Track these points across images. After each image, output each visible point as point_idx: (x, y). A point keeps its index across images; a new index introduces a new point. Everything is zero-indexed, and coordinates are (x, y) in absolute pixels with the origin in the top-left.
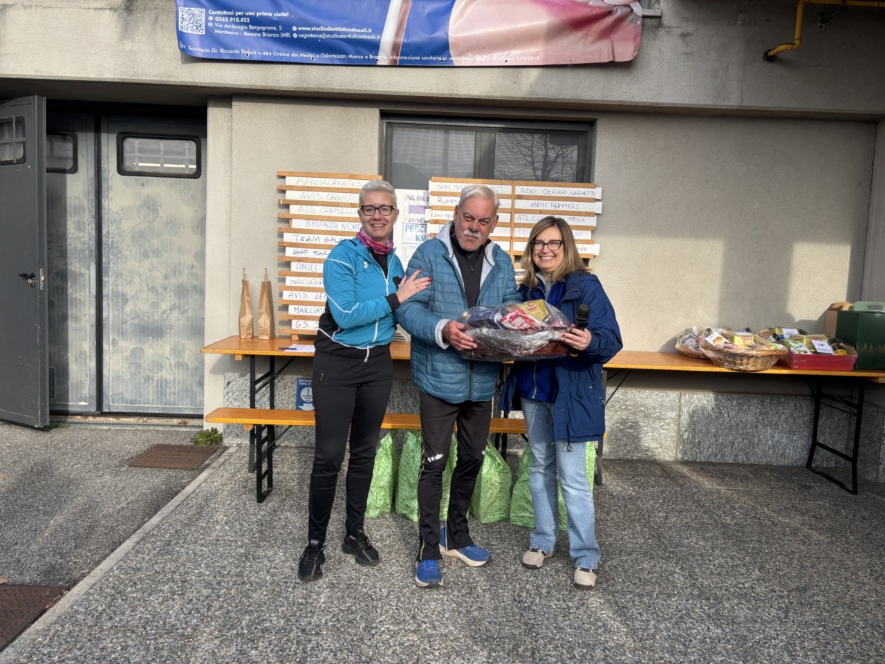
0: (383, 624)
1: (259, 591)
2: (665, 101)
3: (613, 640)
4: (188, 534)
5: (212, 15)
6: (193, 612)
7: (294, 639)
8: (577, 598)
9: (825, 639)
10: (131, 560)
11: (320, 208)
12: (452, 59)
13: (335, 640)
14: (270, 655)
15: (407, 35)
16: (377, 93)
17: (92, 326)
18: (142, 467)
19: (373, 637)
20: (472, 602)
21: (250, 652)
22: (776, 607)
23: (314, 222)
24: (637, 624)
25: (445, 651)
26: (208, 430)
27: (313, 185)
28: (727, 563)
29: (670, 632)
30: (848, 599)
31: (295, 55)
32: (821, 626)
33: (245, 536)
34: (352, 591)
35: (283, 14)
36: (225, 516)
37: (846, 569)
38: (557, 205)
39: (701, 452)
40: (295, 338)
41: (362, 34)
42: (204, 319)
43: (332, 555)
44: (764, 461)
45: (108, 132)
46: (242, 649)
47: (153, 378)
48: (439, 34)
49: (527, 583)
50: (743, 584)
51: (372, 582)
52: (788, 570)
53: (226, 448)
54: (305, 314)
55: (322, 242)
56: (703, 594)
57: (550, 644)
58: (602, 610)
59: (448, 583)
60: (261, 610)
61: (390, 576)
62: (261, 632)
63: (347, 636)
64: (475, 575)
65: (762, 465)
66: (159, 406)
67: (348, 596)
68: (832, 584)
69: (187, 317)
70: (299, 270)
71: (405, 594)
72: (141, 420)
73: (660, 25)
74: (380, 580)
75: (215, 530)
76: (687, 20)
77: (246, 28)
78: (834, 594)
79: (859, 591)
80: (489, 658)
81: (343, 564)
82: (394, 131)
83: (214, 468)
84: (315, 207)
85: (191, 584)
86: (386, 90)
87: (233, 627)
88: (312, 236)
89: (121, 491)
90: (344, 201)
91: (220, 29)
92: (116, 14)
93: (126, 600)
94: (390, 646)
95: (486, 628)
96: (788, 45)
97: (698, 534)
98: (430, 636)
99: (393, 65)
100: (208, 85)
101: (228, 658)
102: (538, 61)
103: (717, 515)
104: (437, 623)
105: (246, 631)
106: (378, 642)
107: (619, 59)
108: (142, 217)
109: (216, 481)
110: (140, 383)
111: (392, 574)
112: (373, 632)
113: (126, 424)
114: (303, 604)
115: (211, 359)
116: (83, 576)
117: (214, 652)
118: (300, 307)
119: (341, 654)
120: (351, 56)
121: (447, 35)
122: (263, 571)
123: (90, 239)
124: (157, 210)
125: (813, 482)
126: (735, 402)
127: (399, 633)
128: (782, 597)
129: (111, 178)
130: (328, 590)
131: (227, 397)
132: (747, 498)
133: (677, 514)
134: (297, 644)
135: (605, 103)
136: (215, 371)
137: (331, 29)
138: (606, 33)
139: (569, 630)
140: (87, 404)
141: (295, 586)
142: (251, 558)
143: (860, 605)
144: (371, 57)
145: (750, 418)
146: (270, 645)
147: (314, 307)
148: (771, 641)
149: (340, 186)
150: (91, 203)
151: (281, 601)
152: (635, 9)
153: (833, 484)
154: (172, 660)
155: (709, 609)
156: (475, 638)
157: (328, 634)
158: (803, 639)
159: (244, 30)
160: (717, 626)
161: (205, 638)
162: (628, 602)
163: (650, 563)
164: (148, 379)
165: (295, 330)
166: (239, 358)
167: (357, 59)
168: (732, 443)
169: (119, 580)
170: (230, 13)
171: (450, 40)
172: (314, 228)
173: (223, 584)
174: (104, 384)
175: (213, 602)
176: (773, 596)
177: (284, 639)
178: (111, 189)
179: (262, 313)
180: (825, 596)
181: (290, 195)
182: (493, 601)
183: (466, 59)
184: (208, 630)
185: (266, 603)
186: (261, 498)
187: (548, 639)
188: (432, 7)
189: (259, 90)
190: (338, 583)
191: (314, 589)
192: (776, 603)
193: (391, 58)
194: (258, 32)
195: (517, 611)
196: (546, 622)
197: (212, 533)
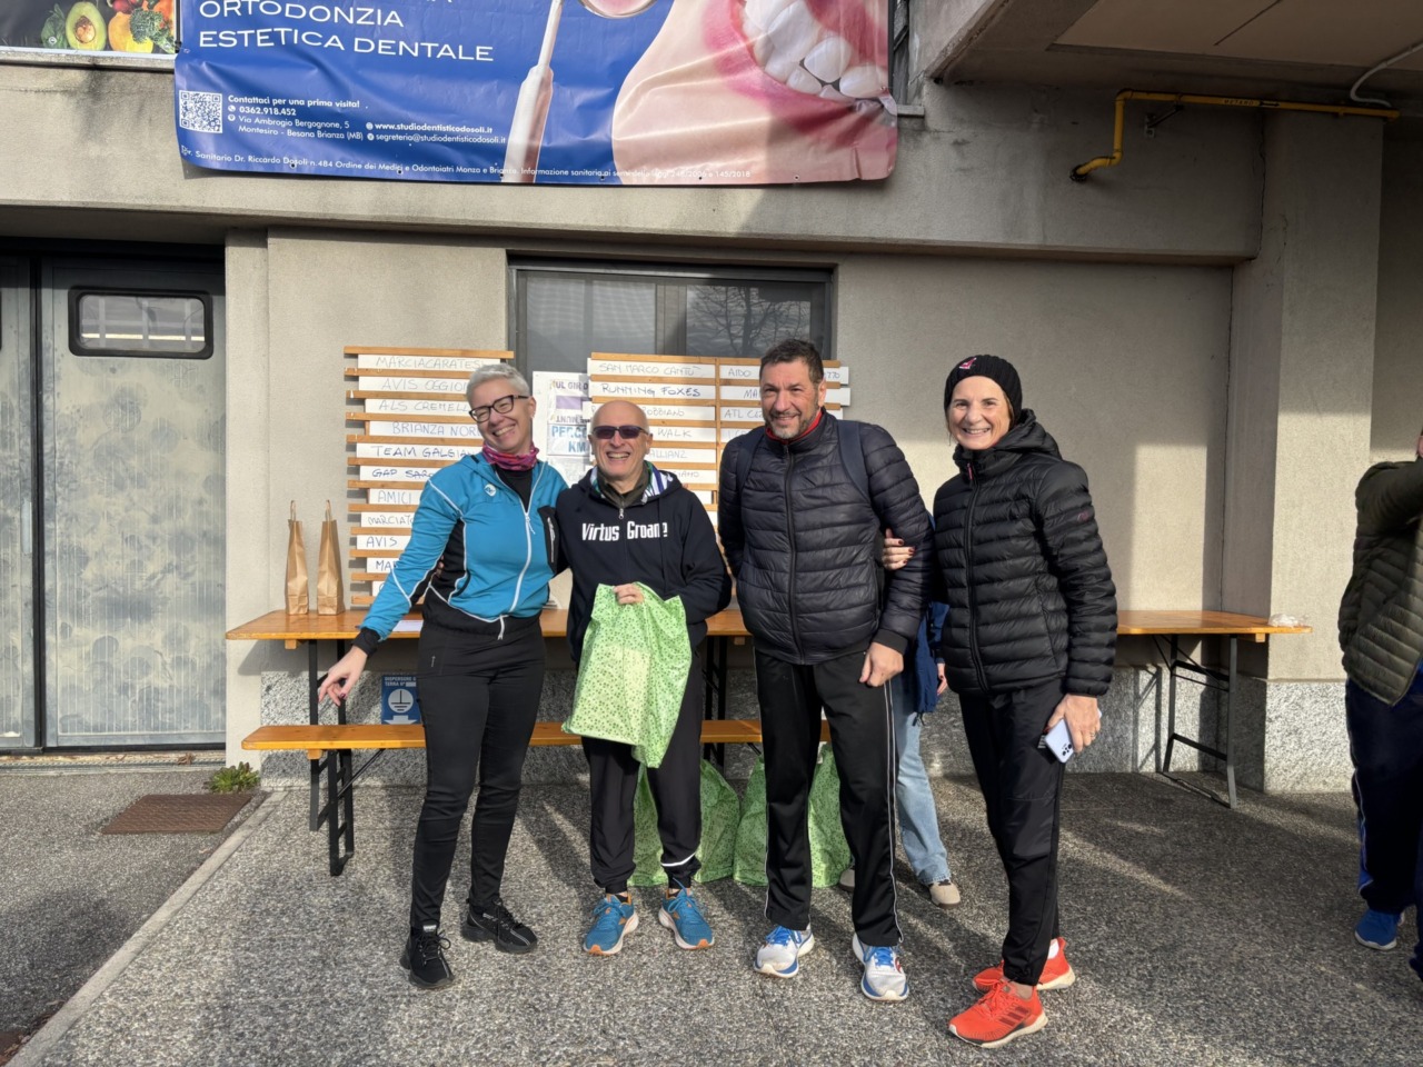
0: (558, 1046)
1: (351, 1012)
2: (936, 238)
3: (906, 1040)
4: (221, 934)
5: (234, 104)
6: (248, 1052)
9: (1207, 1015)
10: (132, 980)
11: (414, 402)
12: (619, 174)
15: (548, 136)
16: (502, 225)
17: (26, 605)
18: (125, 833)
20: (691, 1002)
22: (1135, 975)
23: (405, 426)
26: (233, 767)
27: (402, 368)
30: (1235, 958)
31: (370, 167)
32: (1201, 997)
33: (317, 929)
34: (503, 1000)
35: (350, 104)
36: (279, 902)
37: (1228, 915)
41: (477, 135)
42: (223, 586)
43: (464, 948)
44: (1103, 768)
45: (53, 288)
47: (133, 687)
48: (597, 136)
50: (1085, 945)
51: (533, 985)
52: (1147, 922)
53: (266, 795)
55: (420, 456)
57: (816, 1053)
59: (651, 977)
60: (360, 1041)
61: (559, 974)
65: (1100, 774)
66: (145, 732)
67: (497, 1008)
68: (1211, 937)
69: (193, 584)
70: (382, 502)
71: (587, 998)
72: (113, 758)
73: (923, 129)
74: (545, 982)
75: (266, 925)
76: (961, 121)
77: (290, 123)
78: (1215, 951)
79: (1249, 945)
81: (482, 960)
82: (528, 284)
83: (250, 827)
84: (407, 402)
85: (237, 1010)
86: (518, 220)
88: (402, 447)
89: (95, 873)
90: (454, 392)
91: (248, 125)
92: (73, 101)
93: (134, 1041)
95: (717, 1038)
96: (1104, 160)
98: (632, 1058)
99: (527, 182)
100: (229, 213)
102: (747, 178)
104: (641, 1038)
107: (866, 177)
108: (112, 423)
109: (257, 848)
110: (111, 696)
111: (563, 971)
112: (544, 1058)
113: (88, 766)
114: (426, 1027)
115: (239, 650)
116: (52, 1012)
118: (386, 560)
120: (460, 169)
121: (611, 139)
122: (355, 982)
123: (22, 461)
124: (138, 411)
127: (584, 1058)
128: (1142, 961)
129: (59, 361)
130: (464, 1002)
131: (266, 710)
133: (984, 852)
135: (849, 241)
136: (247, 669)
137: (429, 128)
138: (847, 138)
139: (842, 1032)
140: (18, 735)
141: (409, 1001)
142: (332, 963)
143: (1253, 965)
144: (492, 170)
148: (1132, 1024)
149: (446, 369)
150: (25, 401)
151: (389, 1025)
152: (886, 105)
156: (702, 1054)
158: (1176, 1017)
159: (287, 127)
162: (924, 984)
164: (124, 689)
166: (292, 646)
167: (470, 174)
169: (115, 1013)
170: (262, 101)
171: (614, 147)
172: (406, 434)
173: (290, 1007)
174: (48, 700)
175: (280, 1035)
176: (1129, 960)
178: (59, 378)
179: (322, 573)
180: (1202, 956)
181: (366, 384)
182: (723, 999)
183: (639, 174)
185: (366, 1030)
186: (337, 867)
187: (812, 1046)
188: (584, 96)
189: (312, 220)
190: (479, 991)
191: (441, 1002)
192: (1135, 969)
193: (523, 171)
194: (310, 131)
195: (760, 1009)
196: (806, 1023)
197: (261, 929)
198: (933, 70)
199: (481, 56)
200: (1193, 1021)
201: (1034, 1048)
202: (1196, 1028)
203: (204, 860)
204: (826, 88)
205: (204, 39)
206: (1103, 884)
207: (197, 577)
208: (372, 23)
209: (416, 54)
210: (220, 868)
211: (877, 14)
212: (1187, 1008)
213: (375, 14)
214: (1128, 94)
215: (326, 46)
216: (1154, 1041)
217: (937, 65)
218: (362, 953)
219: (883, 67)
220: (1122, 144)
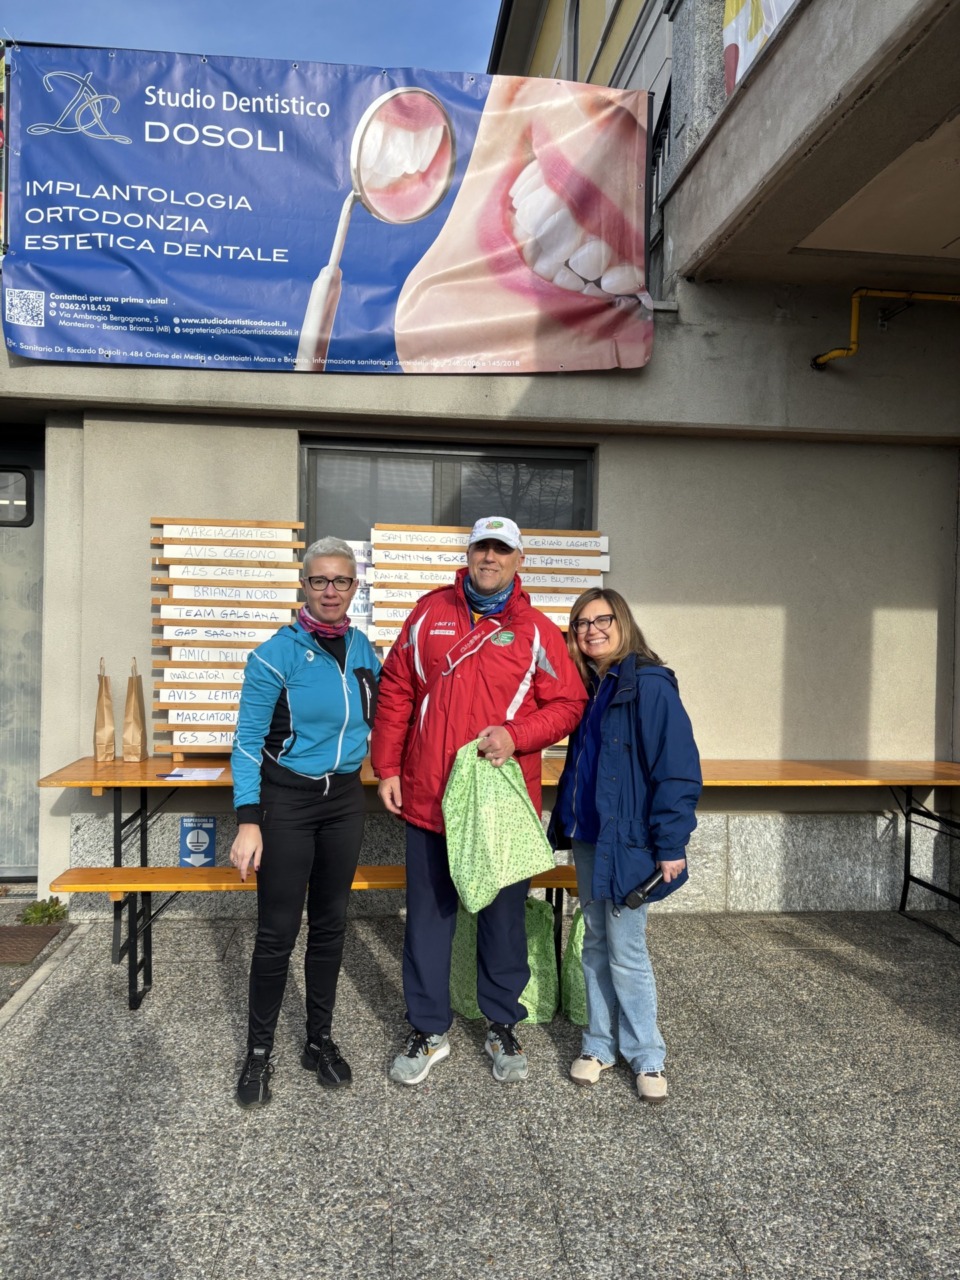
0: (336, 1188)
1: (144, 1150)
2: (688, 421)
3: (664, 1185)
5: (55, 300)
6: (47, 1190)
7: (205, 1221)
8: (610, 1126)
9: (947, 1160)
11: (213, 568)
12: (401, 363)
13: (267, 1218)
14: (172, 1249)
15: (337, 329)
16: (296, 408)
19: (322, 1209)
21: (140, 1246)
22: (879, 1119)
23: (205, 589)
24: (696, 1159)
25: (430, 1222)
26: (44, 901)
27: (203, 537)
28: (808, 1059)
29: (741, 1166)
31: (176, 357)
32: (940, 1142)
33: (115, 1064)
34: (286, 1139)
35: (159, 301)
36: (81, 1036)
38: (549, 561)
39: (759, 898)
40: (178, 758)
41: (274, 328)
42: (38, 733)
44: (843, 906)
46: (128, 1242)
48: (381, 329)
49: (538, 1108)
51: (314, 1124)
52: (889, 1064)
53: (73, 927)
54: (193, 722)
55: (218, 618)
56: (782, 1107)
57: (579, 1198)
58: (646, 1141)
59: (425, 1117)
60: (151, 1180)
62: (154, 1214)
63: (285, 1211)
64: (462, 1102)
65: (841, 912)
67: (280, 1148)
68: (950, 1080)
70: (184, 659)
71: (364, 1137)
73: (677, 322)
74: (325, 1120)
75: (68, 1059)
76: (711, 316)
77: (105, 318)
80: (494, 1228)
82: (318, 461)
83: (57, 959)
84: (207, 568)
85: (40, 1146)
86: (309, 405)
87: (111, 1209)
88: (202, 609)
90: (249, 559)
91: (67, 320)
94: (350, 1222)
95: (486, 1181)
96: (842, 351)
97: (766, 1018)
98: (406, 1201)
99: (318, 371)
100: (49, 397)
101: (108, 1257)
102: (517, 367)
103: (788, 989)
104: (414, 1180)
105: (132, 1214)
106: (331, 1217)
107: (625, 365)
109: (63, 981)
111: (343, 1109)
112: (322, 1201)
114: (213, 1167)
115: (50, 795)
117: (86, 1250)
118: (186, 712)
119: (277, 1239)
120: (257, 359)
121: (393, 332)
122: (148, 1119)
125: (910, 933)
126: (801, 826)
127: (360, 1200)
128: (885, 1104)
130: (250, 1141)
131: (75, 849)
132: (826, 961)
133: (734, 990)
134: (210, 1229)
135: (609, 423)
136: (59, 810)
137: (230, 322)
138: (607, 331)
139: (603, 1176)
141: (198, 1139)
142: (128, 1099)
144: (286, 359)
145: (821, 847)
146: (170, 1232)
147: (206, 712)
148: (877, 1169)
149: (243, 538)
151: (179, 1164)
152: (643, 301)
153: (936, 935)
154: (22, 1268)
155: (791, 1128)
156: (471, 1198)
157: (254, 1209)
158: (918, 1163)
159: (103, 321)
160: (806, 1153)
161: (70, 1229)
162: (681, 1127)
163: (705, 1065)
165: (178, 747)
166: (98, 793)
167: (266, 363)
168: (800, 883)
170: (81, 298)
171: (397, 339)
172: (205, 597)
173: (88, 1143)
175: (77, 1172)
176: (873, 1103)
177: (191, 1223)
179: (127, 724)
181: (170, 552)
182: (491, 1140)
183: (419, 363)
184: (73, 1217)
185: (157, 1168)
186: (135, 1002)
187: (575, 1191)
188: (370, 293)
189: (124, 404)
190: (263, 1129)
191: (228, 1141)
192: (878, 1113)
193: (314, 361)
194: (123, 324)
195: (527, 1151)
196: (570, 1166)
197: (64, 1064)
198: (685, 270)
199: (277, 258)
200: (933, 1166)
201: (786, 1194)
202: (937, 1173)
203: (14, 992)
204: (589, 285)
205: (29, 243)
206: (847, 1024)
207: (15, 724)
208: (180, 229)
209: (219, 256)
210: (28, 1000)
211: (635, 221)
212: (928, 1152)
213: (183, 222)
214: (864, 292)
215: (139, 249)
216: (898, 1187)
217: (689, 266)
218: (156, 1089)
219: (640, 267)
220: (858, 337)
